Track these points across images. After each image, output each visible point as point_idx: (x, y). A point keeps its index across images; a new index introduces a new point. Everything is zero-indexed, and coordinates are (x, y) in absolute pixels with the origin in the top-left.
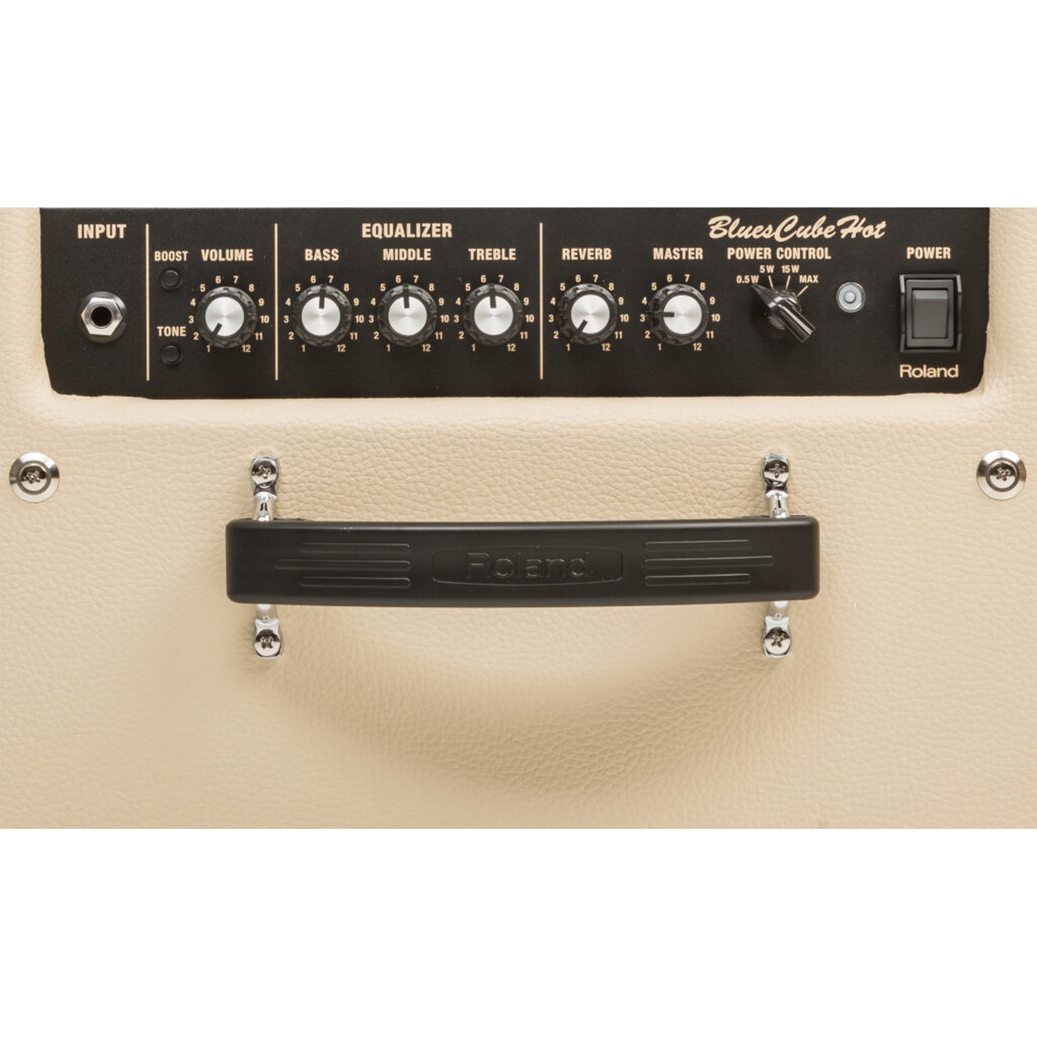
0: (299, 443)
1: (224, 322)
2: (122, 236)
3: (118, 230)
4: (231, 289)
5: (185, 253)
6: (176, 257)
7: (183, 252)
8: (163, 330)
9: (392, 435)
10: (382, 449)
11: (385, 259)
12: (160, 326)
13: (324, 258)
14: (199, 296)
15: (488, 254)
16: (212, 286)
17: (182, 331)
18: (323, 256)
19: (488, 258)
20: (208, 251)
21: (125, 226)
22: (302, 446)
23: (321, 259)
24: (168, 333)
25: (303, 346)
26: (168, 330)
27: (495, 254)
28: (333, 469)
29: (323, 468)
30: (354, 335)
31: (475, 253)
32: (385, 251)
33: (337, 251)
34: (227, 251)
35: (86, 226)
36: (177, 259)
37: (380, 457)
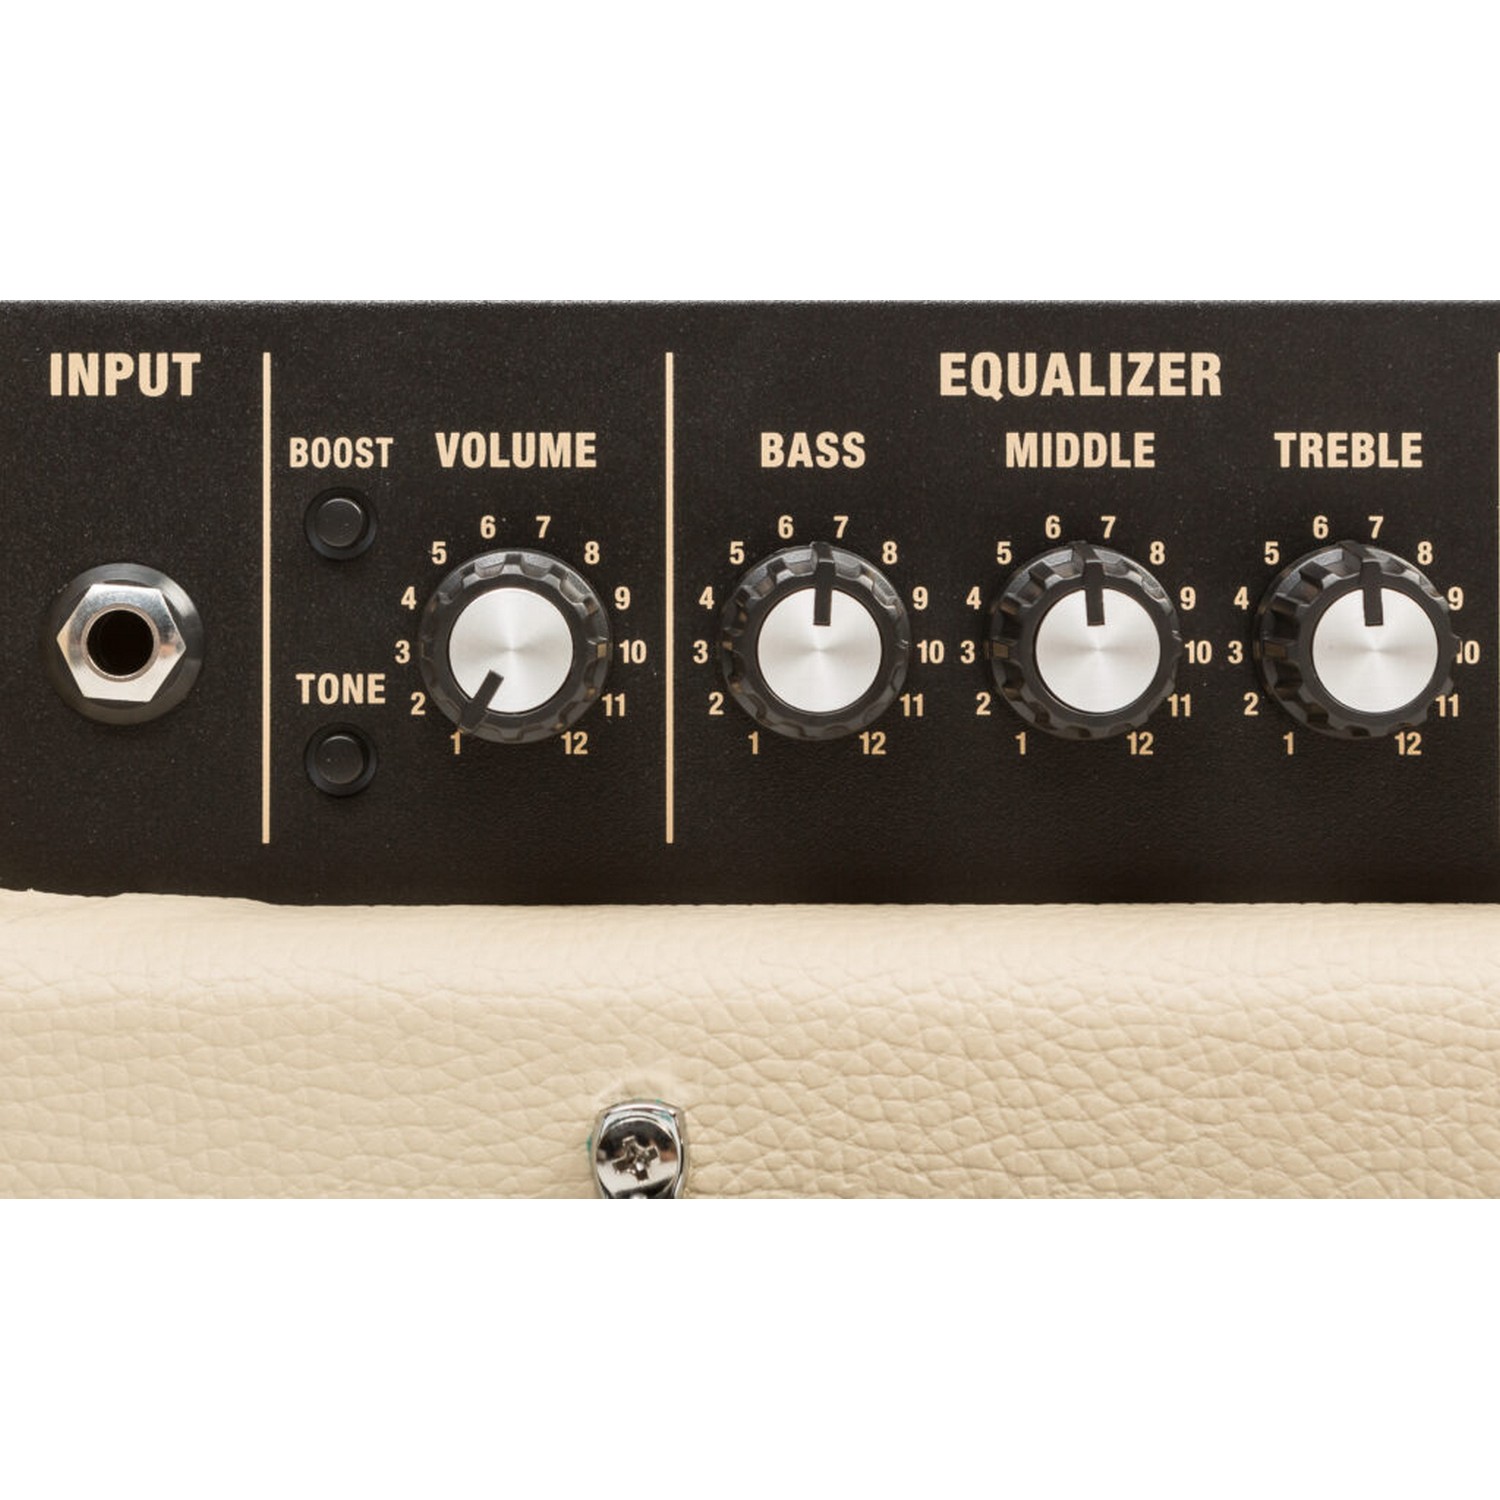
0: (748, 1060)
1: (511, 670)
2: (186, 389)
3: (174, 370)
4: (530, 558)
5: (385, 442)
6: (355, 454)
7: (379, 440)
8: (314, 685)
9: (1049, 1037)
10: (1018, 1081)
11: (1010, 463)
12: (304, 671)
13: (821, 461)
14: (430, 580)
15: (1334, 450)
16: (468, 547)
17: (373, 688)
18: (815, 452)
19: (1333, 463)
20: (455, 436)
21: (196, 357)
22: (758, 1071)
23: (809, 464)
24: (328, 694)
25: (754, 737)
26: (328, 683)
27: (1357, 450)
28: (859, 1144)
29: (829, 1141)
30: (914, 704)
31: (1295, 447)
32: (1012, 438)
33: (860, 438)
34: (517, 437)
35: (75, 359)
36: (359, 461)
37: (1013, 1107)
